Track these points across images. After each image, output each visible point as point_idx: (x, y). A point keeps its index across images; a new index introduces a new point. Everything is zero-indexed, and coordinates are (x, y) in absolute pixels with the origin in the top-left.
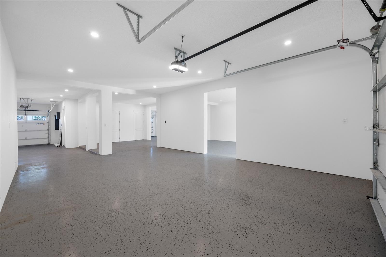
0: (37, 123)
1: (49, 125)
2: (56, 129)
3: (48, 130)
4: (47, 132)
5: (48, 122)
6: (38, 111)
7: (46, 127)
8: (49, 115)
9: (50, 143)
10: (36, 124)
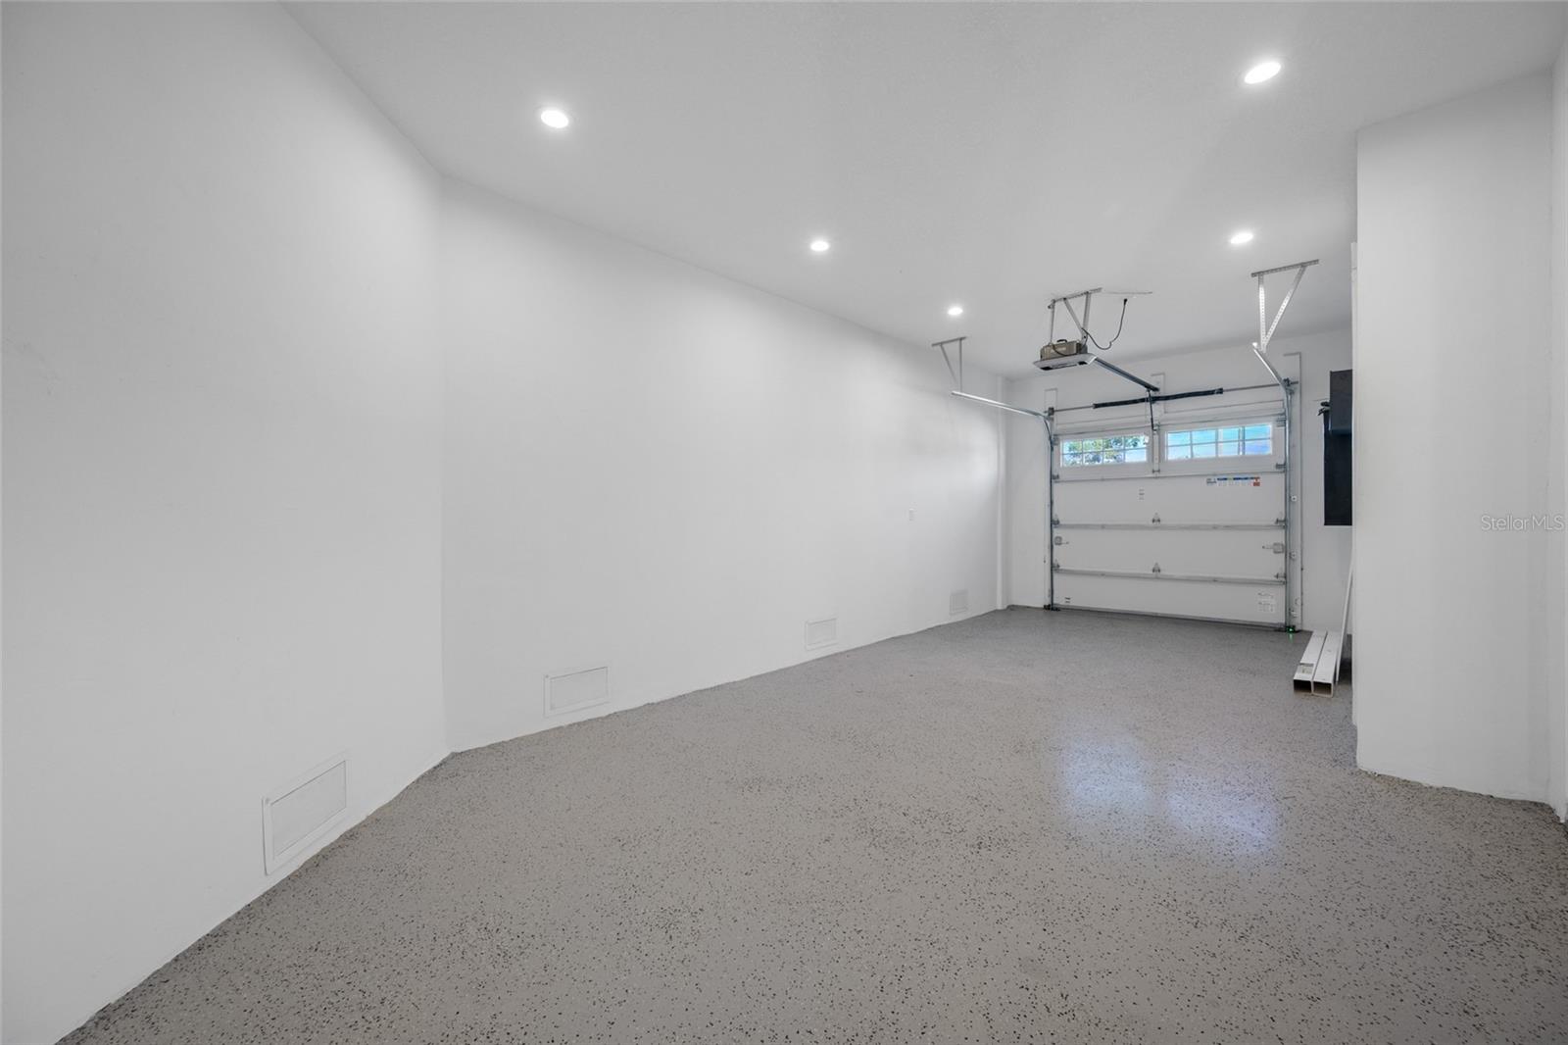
0: (1215, 475)
1: (1287, 489)
2: (1330, 519)
3: (1284, 524)
4: (1279, 537)
5: (1283, 468)
6: (1221, 391)
7: (1267, 501)
8: (1296, 410)
9: (1297, 622)
10: (1209, 482)
